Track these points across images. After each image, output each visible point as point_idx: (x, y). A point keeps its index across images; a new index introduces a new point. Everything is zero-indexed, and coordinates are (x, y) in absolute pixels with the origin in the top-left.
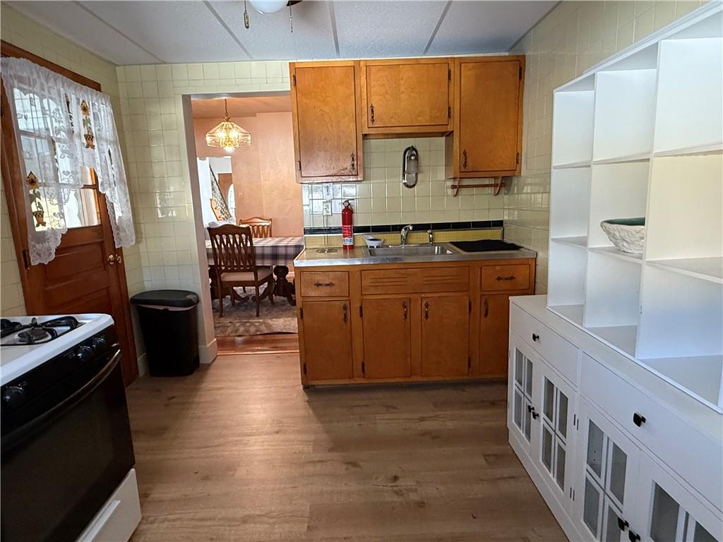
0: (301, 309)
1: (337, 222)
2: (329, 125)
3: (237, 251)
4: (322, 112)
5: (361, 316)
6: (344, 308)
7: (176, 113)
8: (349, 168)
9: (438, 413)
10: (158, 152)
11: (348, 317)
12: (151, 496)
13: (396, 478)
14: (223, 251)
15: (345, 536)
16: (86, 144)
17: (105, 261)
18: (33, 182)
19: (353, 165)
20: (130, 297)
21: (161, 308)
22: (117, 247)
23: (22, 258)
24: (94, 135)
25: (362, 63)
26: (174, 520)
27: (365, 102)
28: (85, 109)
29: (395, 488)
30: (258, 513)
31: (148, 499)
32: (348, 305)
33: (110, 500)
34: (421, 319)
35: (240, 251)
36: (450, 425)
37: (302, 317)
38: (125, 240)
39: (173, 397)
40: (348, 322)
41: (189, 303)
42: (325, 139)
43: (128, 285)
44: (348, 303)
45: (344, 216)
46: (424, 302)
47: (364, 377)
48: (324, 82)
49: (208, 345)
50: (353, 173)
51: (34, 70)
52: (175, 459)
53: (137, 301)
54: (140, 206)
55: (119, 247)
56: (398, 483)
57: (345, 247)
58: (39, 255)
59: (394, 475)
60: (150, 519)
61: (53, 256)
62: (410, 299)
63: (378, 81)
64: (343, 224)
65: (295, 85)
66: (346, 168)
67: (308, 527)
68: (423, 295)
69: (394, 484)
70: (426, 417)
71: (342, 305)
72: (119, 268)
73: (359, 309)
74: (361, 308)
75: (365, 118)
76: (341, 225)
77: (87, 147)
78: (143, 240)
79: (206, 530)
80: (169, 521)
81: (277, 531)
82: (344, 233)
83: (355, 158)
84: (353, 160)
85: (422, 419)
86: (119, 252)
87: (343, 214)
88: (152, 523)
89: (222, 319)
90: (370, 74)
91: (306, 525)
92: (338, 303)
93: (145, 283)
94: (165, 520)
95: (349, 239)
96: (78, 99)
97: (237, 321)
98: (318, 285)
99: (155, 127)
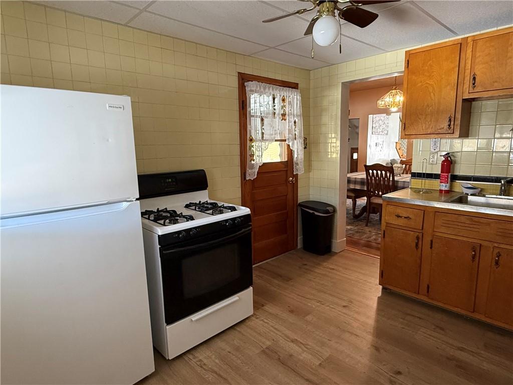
0: (384, 231)
1: (438, 170)
2: (432, 94)
3: (382, 182)
4: (427, 85)
5: (431, 248)
6: (417, 237)
7: (336, 95)
8: (445, 127)
9: (482, 352)
10: (325, 119)
11: (420, 246)
12: (265, 307)
13: (399, 373)
14: (373, 181)
15: (336, 381)
16: (281, 118)
17: (287, 181)
18: (251, 140)
19: (449, 125)
20: (299, 202)
21: (311, 212)
22: (294, 174)
23: (243, 176)
24: (287, 113)
25: (469, 39)
26: (265, 322)
27: (468, 72)
28: (283, 100)
29: (392, 378)
30: (301, 341)
31: (263, 308)
32: (421, 237)
33: (235, 296)
34: (491, 266)
35: (384, 183)
36: (486, 366)
37: (384, 237)
38: (300, 170)
39: (306, 265)
40: (420, 250)
41: (327, 212)
42: (428, 106)
43: (299, 195)
44: (420, 235)
45: (443, 165)
46: (496, 251)
47: (428, 296)
48: (431, 62)
49: (338, 241)
50: (450, 132)
51: (258, 86)
52: (285, 295)
53: (301, 205)
54: (313, 151)
55: (296, 173)
56: (398, 377)
57: (441, 191)
58: (250, 175)
59: (399, 370)
60: (258, 316)
61: (256, 176)
62: (481, 245)
63: (484, 51)
64: (441, 172)
65: (408, 67)
66: (443, 128)
67: (320, 364)
68: (496, 245)
69: (394, 376)
70: (466, 349)
71: (416, 235)
72: (295, 186)
73: (430, 242)
74: (432, 241)
75: (466, 86)
76: (439, 172)
77: (282, 120)
78: (312, 170)
79: (275, 335)
80: (264, 322)
81: (303, 355)
82: (441, 180)
83: (453, 119)
84: (450, 120)
85: (462, 349)
86: (296, 177)
87: (442, 164)
88: (257, 318)
89: (367, 228)
90: (476, 47)
91: (320, 362)
92: (412, 233)
93: (311, 196)
94: (262, 320)
95: (444, 185)
96: (280, 96)
97: (375, 231)
98: (398, 216)
99: (325, 103)
